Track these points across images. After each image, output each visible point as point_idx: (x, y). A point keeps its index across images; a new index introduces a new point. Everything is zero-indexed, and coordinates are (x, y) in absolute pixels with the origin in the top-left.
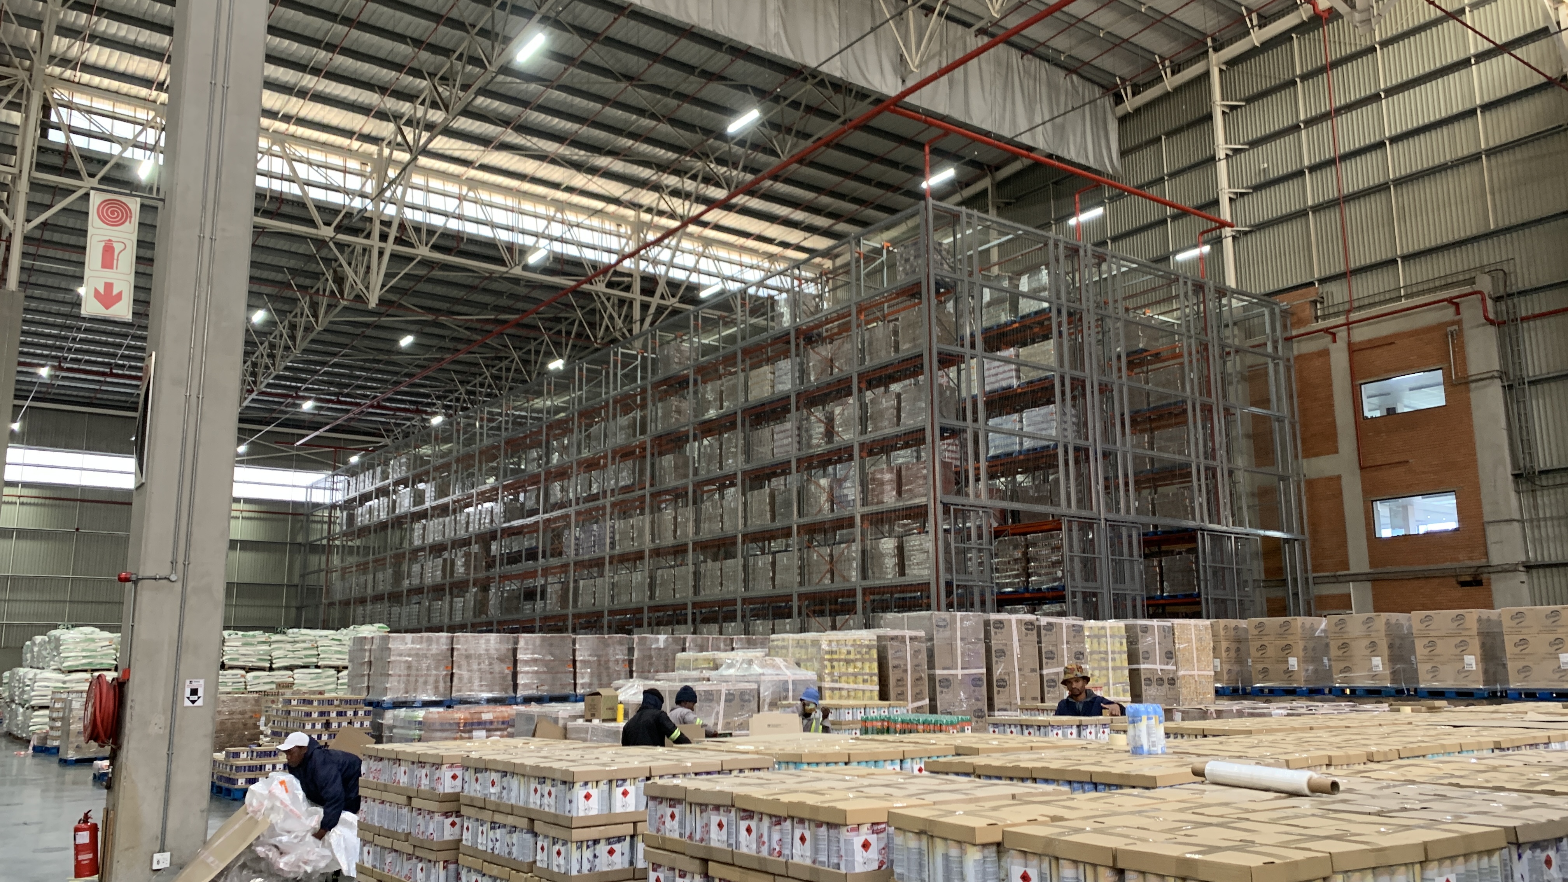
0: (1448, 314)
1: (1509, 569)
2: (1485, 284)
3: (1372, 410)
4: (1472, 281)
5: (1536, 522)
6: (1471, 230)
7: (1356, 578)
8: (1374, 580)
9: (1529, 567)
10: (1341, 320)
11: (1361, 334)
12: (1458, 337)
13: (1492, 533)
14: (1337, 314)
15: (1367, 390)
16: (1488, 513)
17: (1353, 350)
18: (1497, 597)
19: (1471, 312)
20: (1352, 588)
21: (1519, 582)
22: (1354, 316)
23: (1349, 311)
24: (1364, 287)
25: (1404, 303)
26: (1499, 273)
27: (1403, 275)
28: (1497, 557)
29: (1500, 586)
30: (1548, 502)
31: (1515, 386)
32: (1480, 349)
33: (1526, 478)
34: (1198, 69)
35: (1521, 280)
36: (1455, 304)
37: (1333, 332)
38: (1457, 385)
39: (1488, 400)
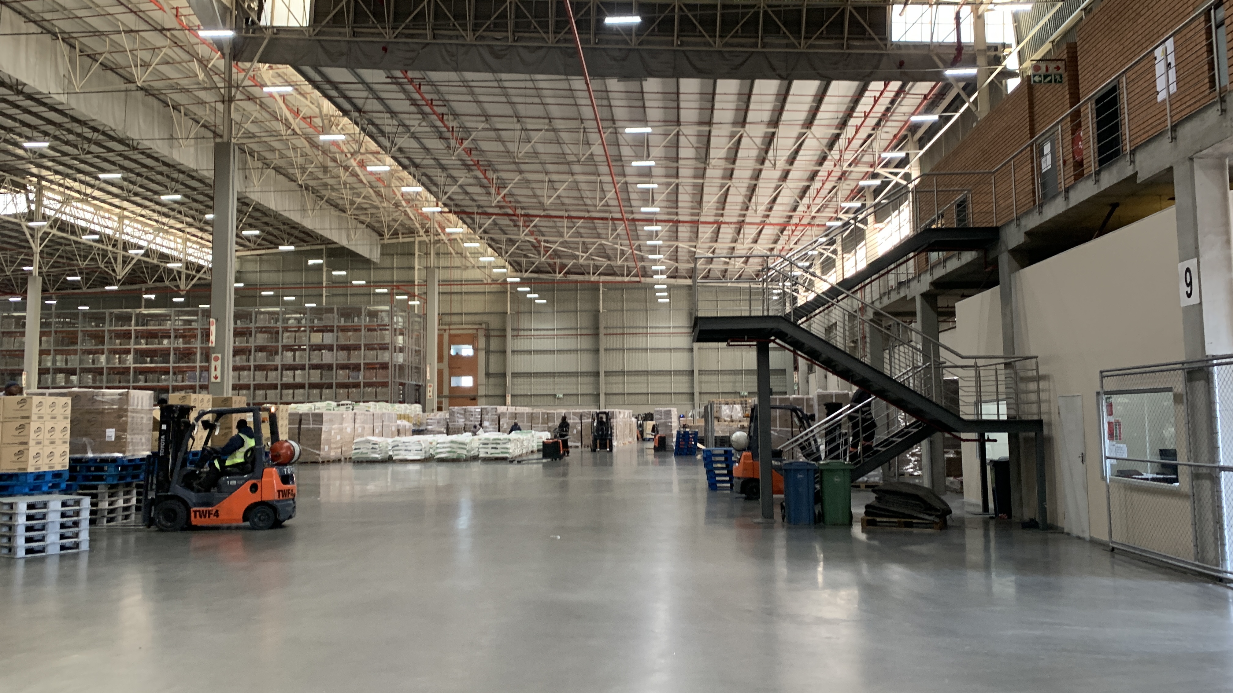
0: (475, 331)
1: (481, 396)
2: (484, 326)
3: (453, 353)
4: (481, 324)
5: (488, 385)
6: (481, 311)
7: (445, 397)
8: (449, 397)
10: (447, 327)
11: (452, 332)
12: (477, 337)
13: (479, 387)
14: (445, 324)
15: (452, 347)
16: (479, 382)
17: (450, 336)
18: (478, 403)
19: (481, 333)
20: (443, 399)
21: (483, 400)
22: (452, 327)
23: (450, 324)
24: (455, 319)
25: (464, 326)
26: (487, 324)
27: (464, 318)
28: (479, 394)
29: (480, 400)
30: (492, 381)
31: (488, 352)
32: (482, 342)
33: (488, 375)
34: (411, 240)
35: (491, 327)
36: (477, 329)
37: (445, 330)
38: (476, 350)
39: (482, 355)
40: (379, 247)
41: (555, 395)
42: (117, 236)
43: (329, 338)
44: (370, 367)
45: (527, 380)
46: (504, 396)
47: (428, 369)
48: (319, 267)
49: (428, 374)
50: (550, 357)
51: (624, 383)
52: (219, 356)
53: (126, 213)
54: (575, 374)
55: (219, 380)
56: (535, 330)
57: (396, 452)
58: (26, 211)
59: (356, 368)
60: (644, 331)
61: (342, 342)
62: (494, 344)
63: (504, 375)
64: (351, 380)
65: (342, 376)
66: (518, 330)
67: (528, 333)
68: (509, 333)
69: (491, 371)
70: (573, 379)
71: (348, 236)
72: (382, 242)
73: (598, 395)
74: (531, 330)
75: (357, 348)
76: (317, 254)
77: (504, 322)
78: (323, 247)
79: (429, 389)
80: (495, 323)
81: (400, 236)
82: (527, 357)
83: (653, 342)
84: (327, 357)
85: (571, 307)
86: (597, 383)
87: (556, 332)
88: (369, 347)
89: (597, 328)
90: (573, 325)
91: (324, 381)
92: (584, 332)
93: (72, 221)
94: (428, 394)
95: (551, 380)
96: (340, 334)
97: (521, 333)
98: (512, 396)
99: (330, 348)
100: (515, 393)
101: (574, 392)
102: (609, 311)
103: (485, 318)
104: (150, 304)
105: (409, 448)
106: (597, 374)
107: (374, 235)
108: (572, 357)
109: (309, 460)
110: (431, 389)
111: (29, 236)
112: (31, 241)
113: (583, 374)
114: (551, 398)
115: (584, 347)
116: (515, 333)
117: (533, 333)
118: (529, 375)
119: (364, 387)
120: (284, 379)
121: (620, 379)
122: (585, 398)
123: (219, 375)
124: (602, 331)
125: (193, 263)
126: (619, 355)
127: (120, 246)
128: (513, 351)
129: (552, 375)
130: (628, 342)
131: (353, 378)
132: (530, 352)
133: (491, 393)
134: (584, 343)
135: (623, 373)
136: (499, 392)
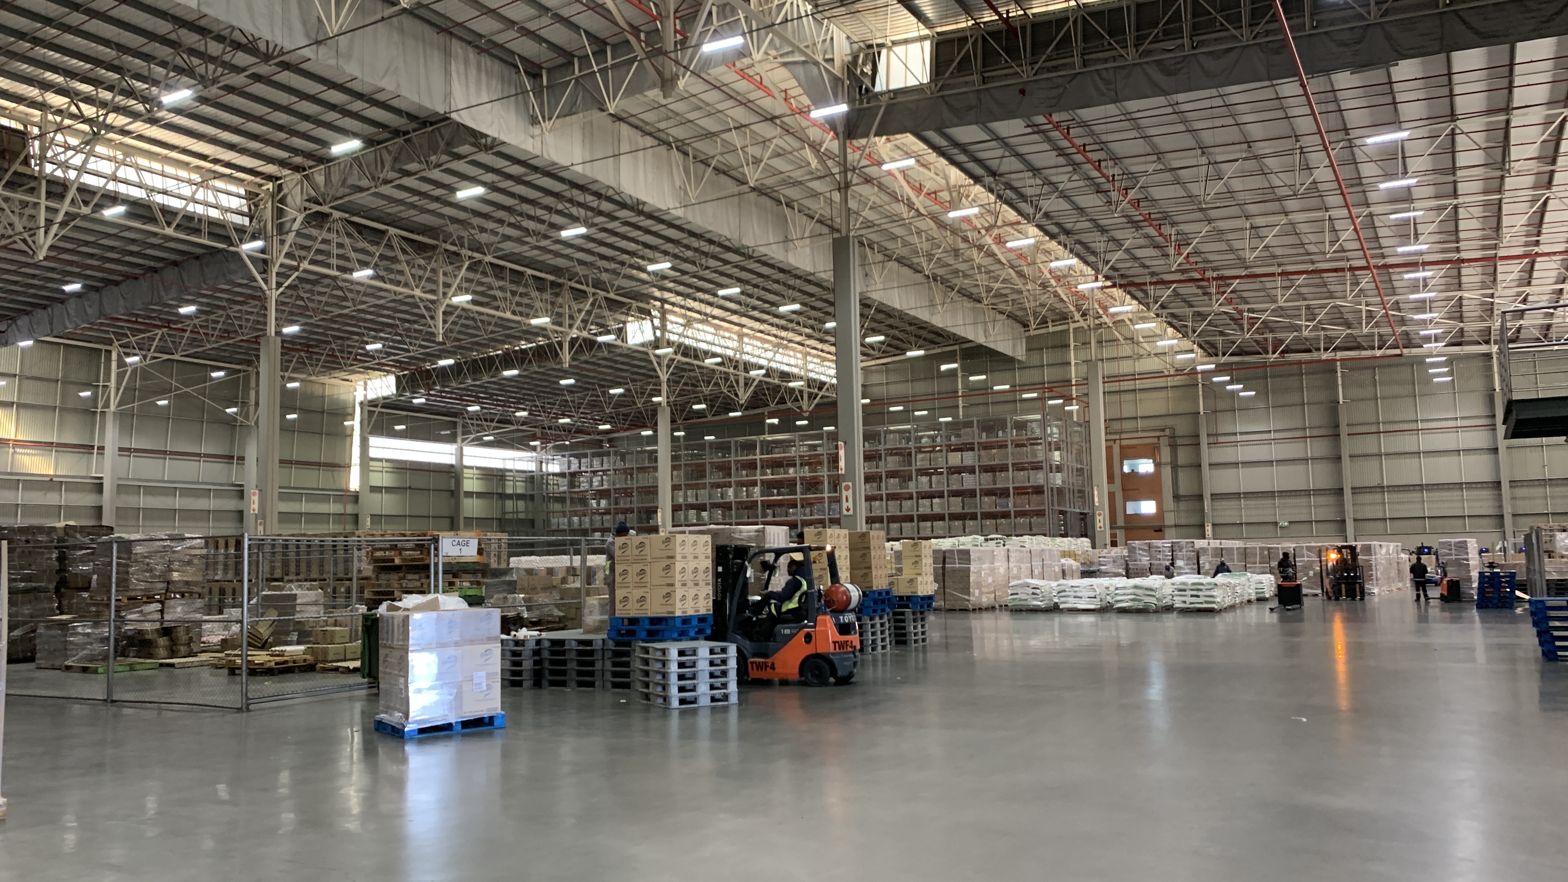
0: (1155, 440)
1: (1169, 527)
2: (1167, 432)
3: (1126, 469)
4: (1163, 430)
5: (1178, 511)
6: (1163, 412)
7: (1119, 528)
8: (1126, 528)
9: (1176, 526)
10: (1117, 437)
11: (1124, 443)
12: (1159, 448)
13: (1166, 515)
14: (1115, 433)
15: (1125, 462)
16: (1165, 508)
17: (1121, 447)
18: (1167, 536)
19: (1164, 442)
20: (1118, 531)
21: (1173, 530)
22: (1124, 436)
23: (1121, 433)
24: (1127, 425)
25: (1140, 434)
26: (1173, 429)
27: (1140, 424)
28: (1166, 523)
29: (1168, 532)
30: (1183, 505)
31: (1175, 467)
32: (1165, 454)
33: (1177, 497)
34: (1064, 327)
35: (1179, 432)
36: (1158, 437)
37: (1115, 440)
38: (1157, 465)
39: (1167, 472)
40: (1024, 340)
41: (1276, 523)
42: (738, 356)
43: (969, 458)
44: (1021, 491)
45: (1233, 503)
46: (1202, 526)
47: (1096, 493)
48: (952, 373)
49: (1096, 499)
50: (1266, 470)
51: (1384, 504)
52: (850, 484)
53: (745, 330)
54: (1307, 493)
55: (851, 512)
56: (1241, 433)
57: (1063, 599)
58: (652, 338)
59: (1004, 493)
60: (1413, 426)
61: (986, 462)
62: (1183, 456)
63: (1200, 497)
64: (999, 509)
65: (988, 504)
66: (1216, 435)
67: (1233, 438)
68: (1204, 440)
69: (1182, 491)
70: (1303, 501)
71: (985, 331)
72: (1027, 334)
73: (1343, 521)
74: (1235, 434)
75: (1003, 468)
76: (949, 357)
77: (1196, 425)
78: (956, 347)
79: (1098, 518)
80: (1182, 427)
81: (1050, 324)
82: (1231, 472)
83: (1426, 442)
84: (969, 482)
85: (1295, 398)
86: (1342, 505)
87: (1272, 436)
88: (1019, 467)
89: (1338, 426)
90: (1300, 425)
91: (966, 511)
92: (1316, 432)
93: (695, 345)
94: (1098, 525)
95: (1269, 502)
96: (983, 452)
97: (1221, 439)
98: (1214, 525)
99: (971, 470)
100: (1218, 521)
101: (1305, 518)
102: (1353, 400)
103: (1169, 422)
104: (773, 429)
105: (1079, 594)
106: (1340, 492)
107: (1018, 326)
108: (1300, 468)
109: (957, 608)
110: (1101, 518)
111: (656, 365)
112: (658, 369)
113: (1318, 492)
114: (1272, 527)
115: (1316, 455)
116: (1212, 440)
117: (1239, 438)
118: (1237, 496)
119: (1015, 517)
120: (921, 509)
121: (1377, 497)
122: (1322, 526)
123: (851, 507)
124: (1344, 430)
125: (815, 380)
126: (1374, 463)
127: (741, 367)
128: (1210, 465)
129: (1270, 494)
130: (1386, 444)
131: (1001, 506)
132: (1236, 464)
133: (1183, 521)
134: (1316, 448)
135: (1381, 488)
136: (1194, 520)
